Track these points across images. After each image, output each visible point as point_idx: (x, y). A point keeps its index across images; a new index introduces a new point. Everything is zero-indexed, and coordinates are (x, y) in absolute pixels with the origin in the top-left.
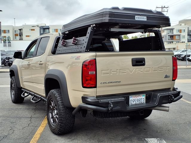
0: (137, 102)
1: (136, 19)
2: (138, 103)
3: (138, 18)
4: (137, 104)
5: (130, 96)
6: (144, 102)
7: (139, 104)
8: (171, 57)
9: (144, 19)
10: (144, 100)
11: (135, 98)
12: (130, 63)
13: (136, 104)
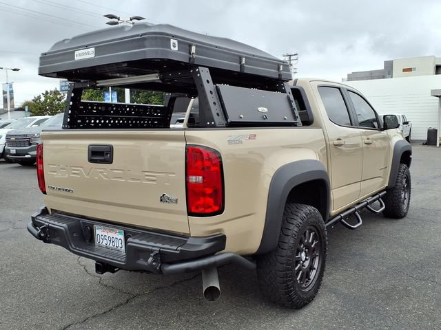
1: (76, 58)
2: (111, 245)
3: (79, 55)
8: (183, 145)
9: (90, 54)
12: (86, 156)
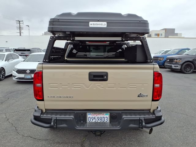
0: (97, 120)
1: (90, 26)
3: (94, 24)
4: (98, 123)
5: (88, 114)
6: (108, 121)
7: (100, 123)
9: (103, 25)
10: (108, 119)
11: (95, 116)
13: (96, 123)
